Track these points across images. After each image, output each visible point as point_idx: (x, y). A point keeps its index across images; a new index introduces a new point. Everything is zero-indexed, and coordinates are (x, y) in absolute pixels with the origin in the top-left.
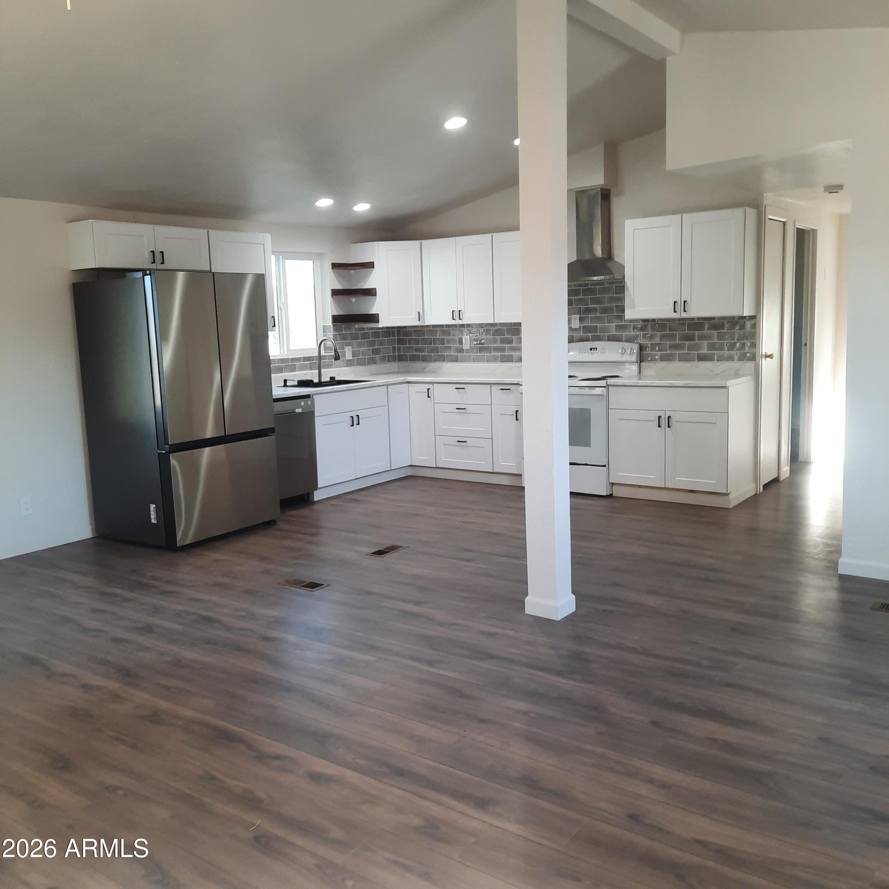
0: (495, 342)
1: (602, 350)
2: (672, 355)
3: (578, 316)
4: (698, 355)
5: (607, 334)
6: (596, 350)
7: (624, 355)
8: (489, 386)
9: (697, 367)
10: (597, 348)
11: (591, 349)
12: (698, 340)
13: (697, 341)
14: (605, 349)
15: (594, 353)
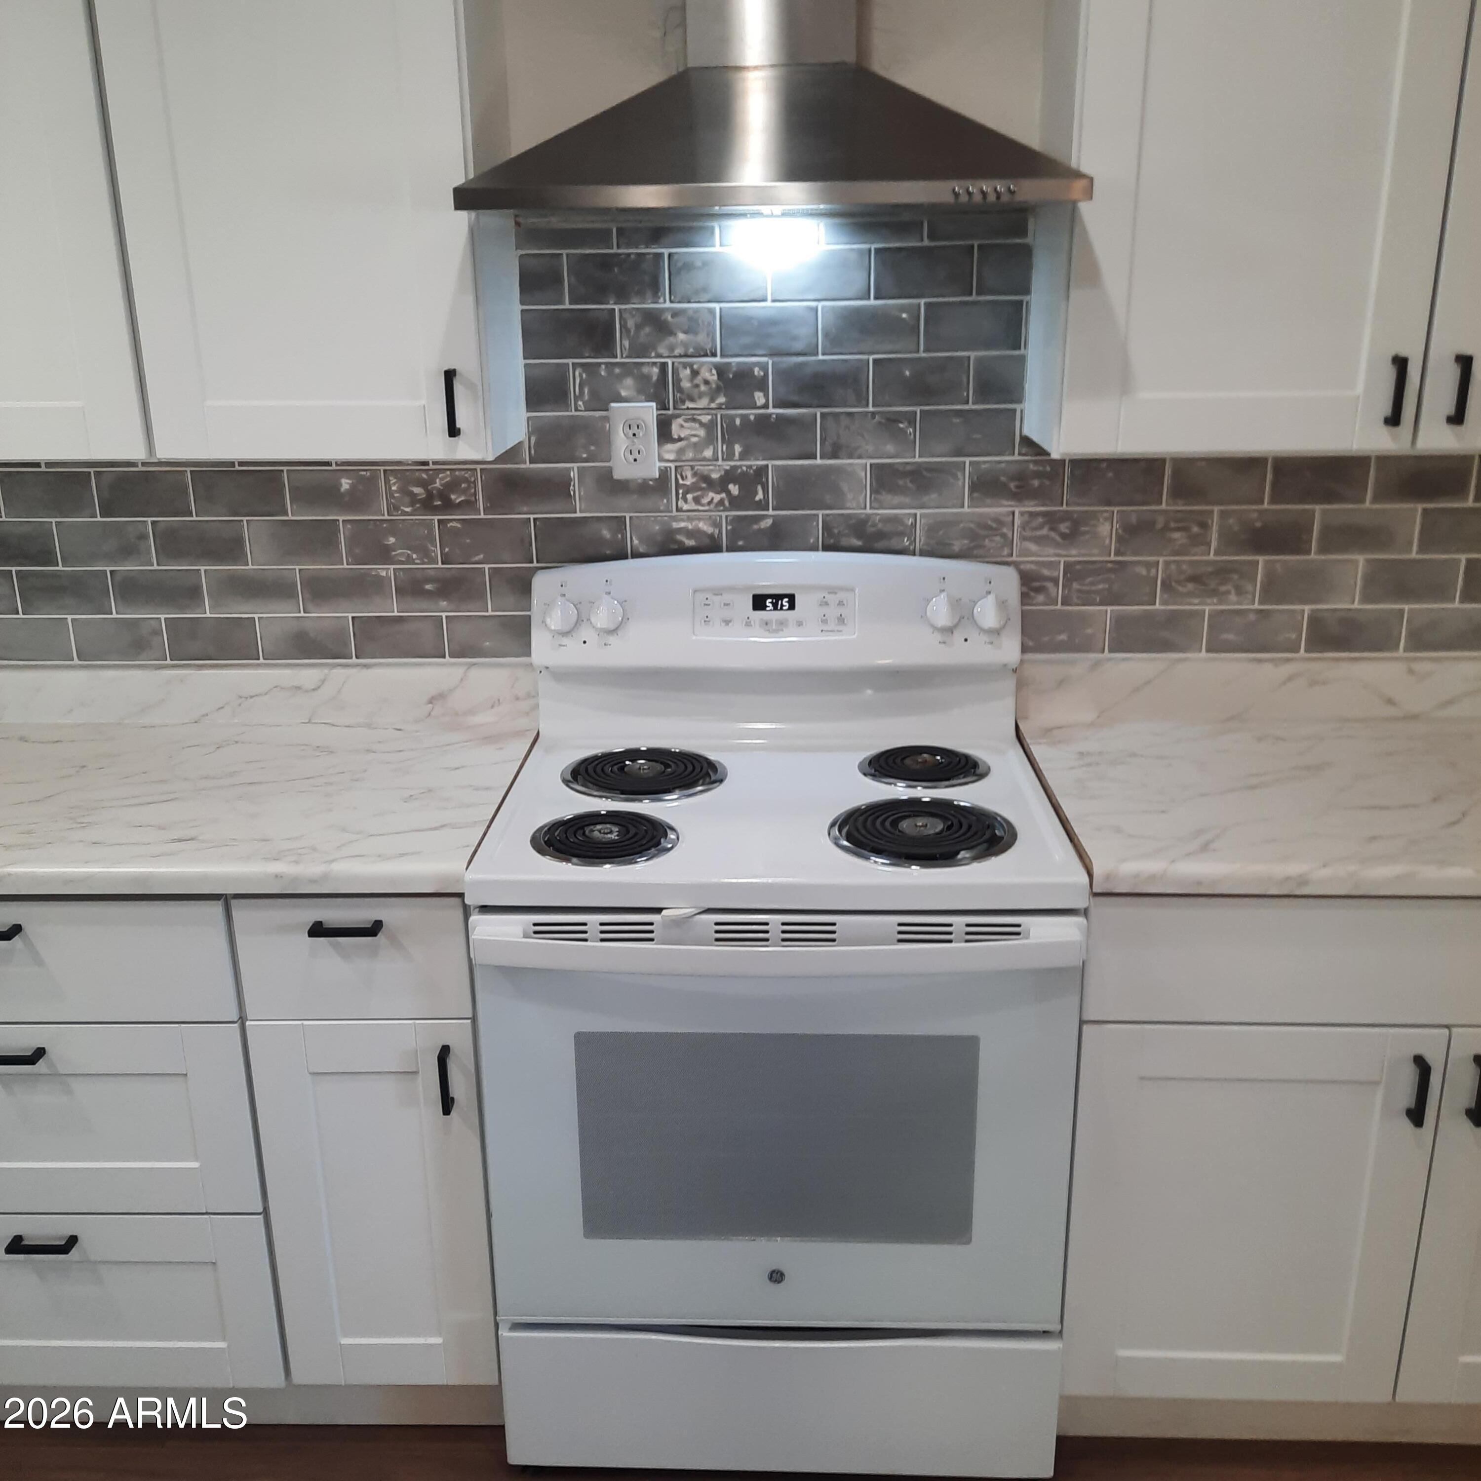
0: (128, 551)
1: (825, 610)
2: (1172, 619)
3: (648, 411)
4: (1315, 621)
5: (820, 513)
6: (792, 607)
7: (958, 637)
8: (217, 909)
9: (1313, 683)
10: (792, 598)
11: (759, 602)
12: (1322, 550)
13: (1313, 556)
14: (841, 603)
15: (782, 623)
